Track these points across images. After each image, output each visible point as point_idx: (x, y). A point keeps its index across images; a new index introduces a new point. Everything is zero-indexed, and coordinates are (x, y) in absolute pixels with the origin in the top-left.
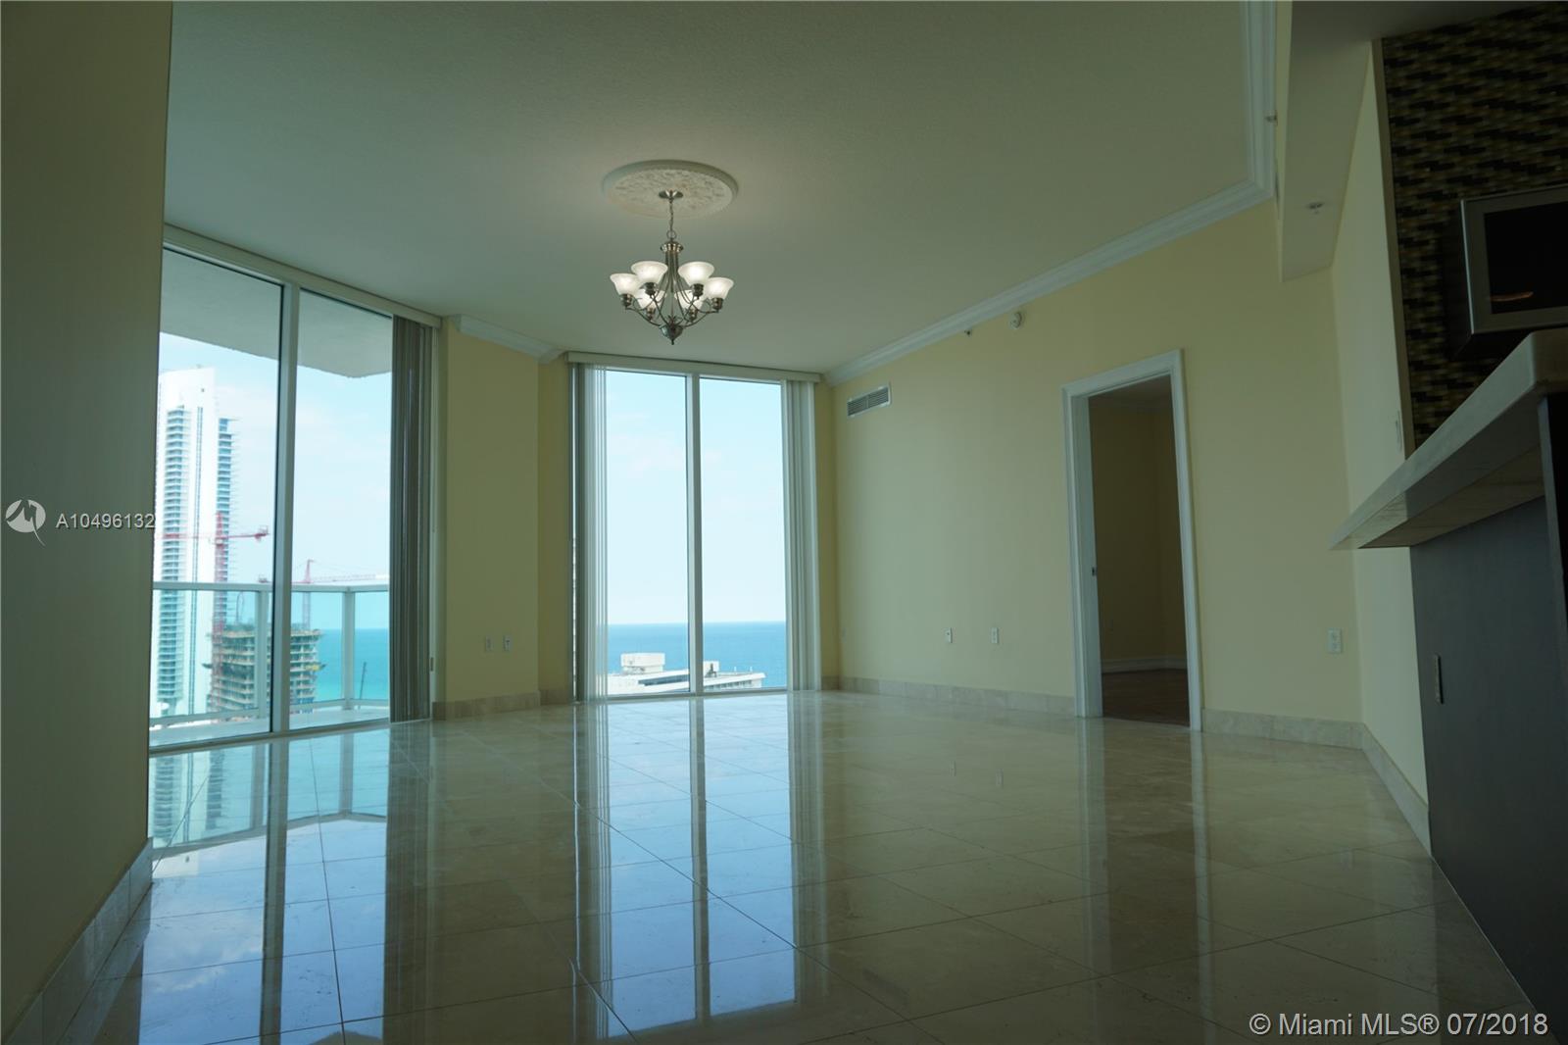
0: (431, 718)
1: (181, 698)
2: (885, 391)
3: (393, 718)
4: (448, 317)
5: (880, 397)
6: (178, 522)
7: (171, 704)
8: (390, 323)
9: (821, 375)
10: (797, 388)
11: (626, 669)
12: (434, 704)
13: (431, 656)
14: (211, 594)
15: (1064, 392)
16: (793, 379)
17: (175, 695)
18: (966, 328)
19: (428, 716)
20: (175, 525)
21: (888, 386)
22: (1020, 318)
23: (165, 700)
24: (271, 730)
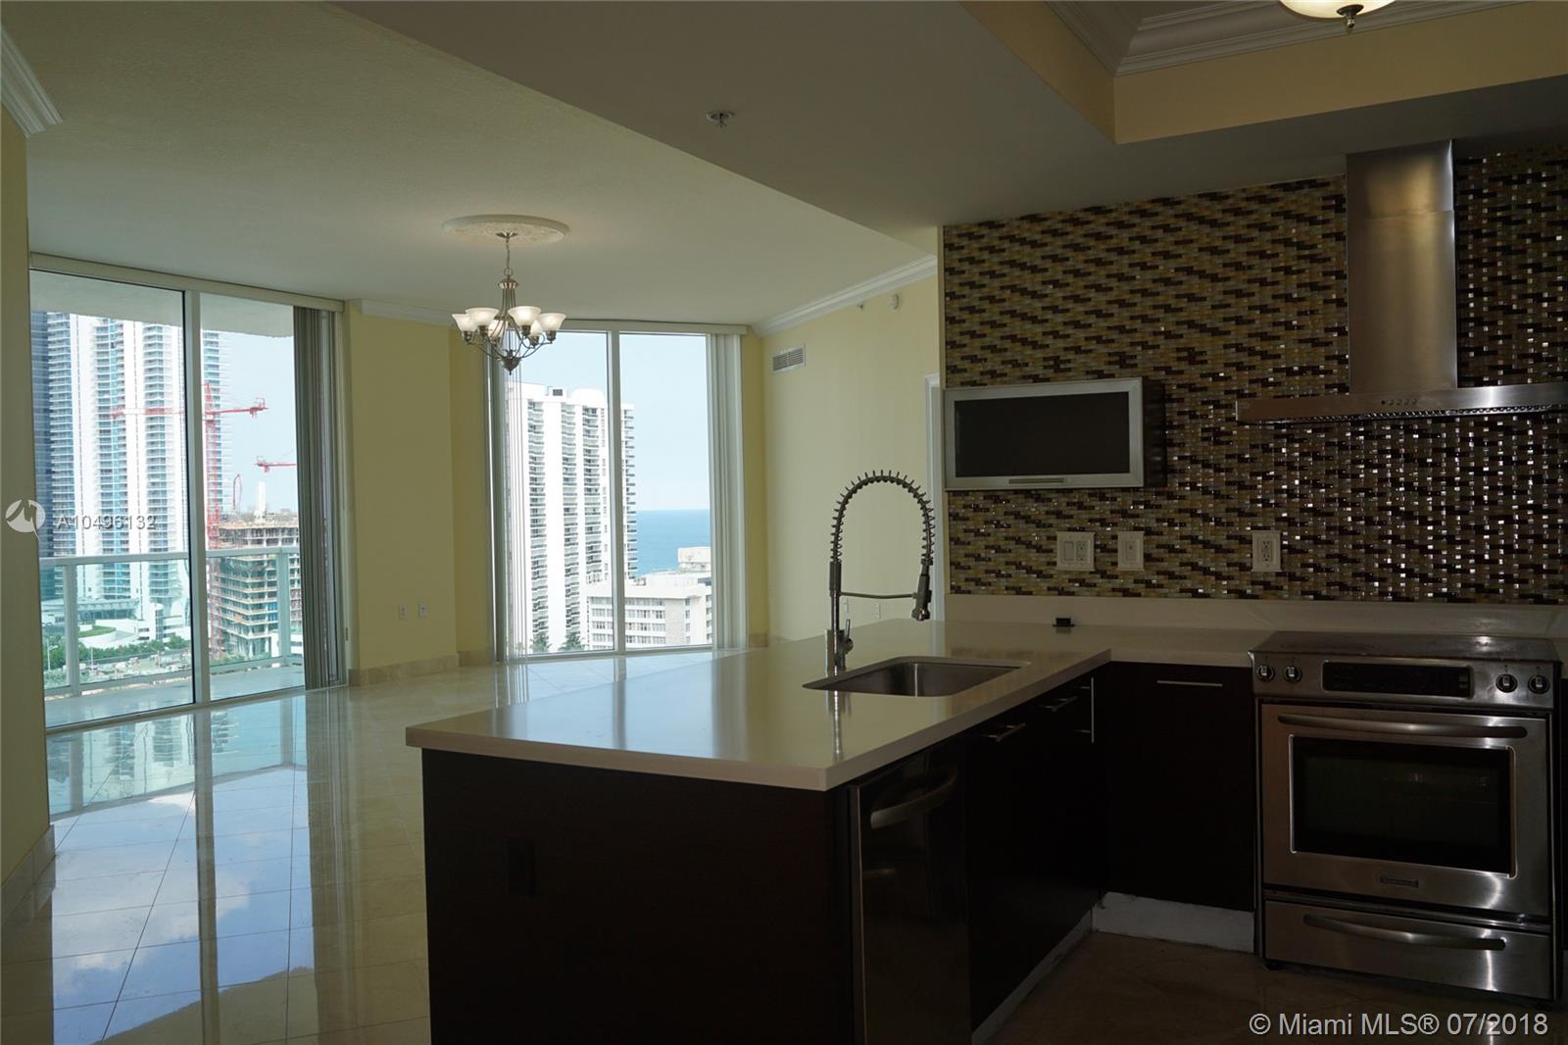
0: (348, 684)
1: (177, 598)
2: (800, 352)
3: (308, 686)
4: (349, 300)
5: (797, 357)
6: (162, 394)
7: (165, 605)
8: (292, 308)
9: (749, 327)
10: (722, 340)
11: (684, 566)
12: (350, 671)
13: (345, 627)
14: (146, 565)
15: (927, 383)
16: (718, 332)
17: (170, 595)
18: (859, 301)
19: (344, 683)
20: (159, 398)
21: (802, 346)
22: (897, 299)
23: (159, 601)
24: (194, 702)
